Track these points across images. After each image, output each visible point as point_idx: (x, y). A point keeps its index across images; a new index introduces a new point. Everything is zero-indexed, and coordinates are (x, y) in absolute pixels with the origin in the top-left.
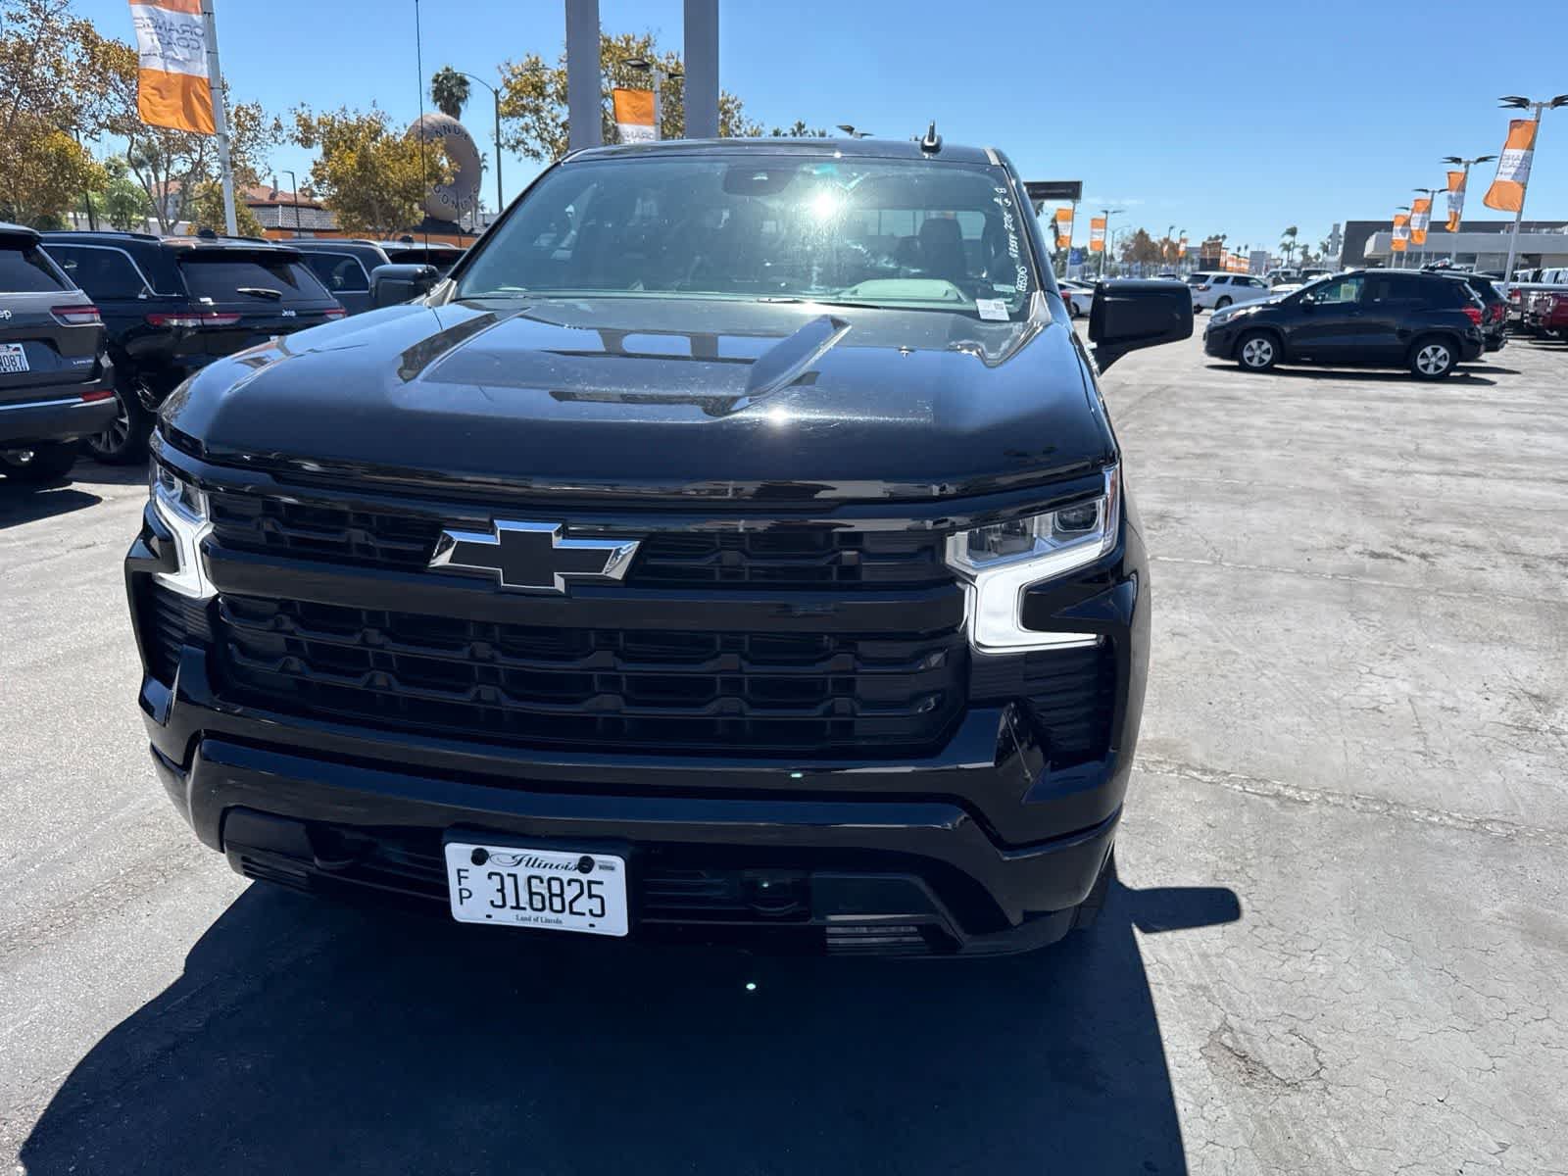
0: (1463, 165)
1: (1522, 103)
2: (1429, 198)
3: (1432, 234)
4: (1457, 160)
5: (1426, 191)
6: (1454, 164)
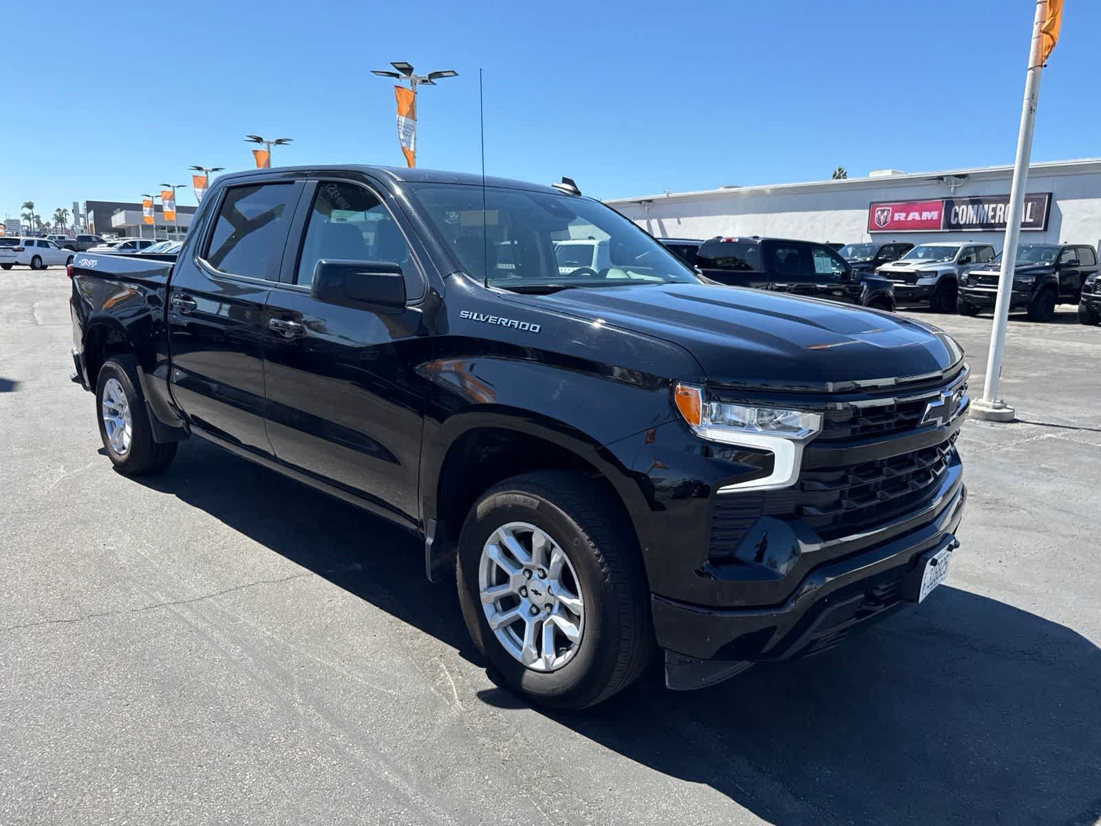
0: (204, 172)
1: (259, 140)
2: (172, 191)
3: (178, 214)
4: (199, 169)
5: (169, 186)
6: (198, 171)
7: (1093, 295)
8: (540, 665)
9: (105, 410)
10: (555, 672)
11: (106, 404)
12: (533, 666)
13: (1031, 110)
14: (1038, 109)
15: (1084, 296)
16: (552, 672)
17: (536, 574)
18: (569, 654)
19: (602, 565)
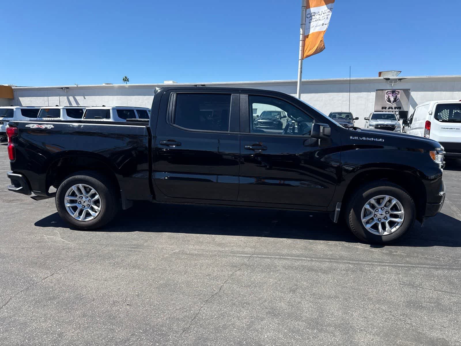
7: (257, 126)
8: (386, 233)
9: (66, 201)
10: (393, 233)
11: (67, 198)
12: (384, 234)
13: (301, 72)
14: (302, 72)
15: (255, 127)
16: (392, 233)
17: (380, 210)
18: (397, 227)
19: (411, 200)
